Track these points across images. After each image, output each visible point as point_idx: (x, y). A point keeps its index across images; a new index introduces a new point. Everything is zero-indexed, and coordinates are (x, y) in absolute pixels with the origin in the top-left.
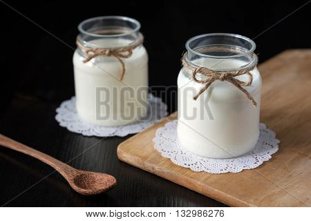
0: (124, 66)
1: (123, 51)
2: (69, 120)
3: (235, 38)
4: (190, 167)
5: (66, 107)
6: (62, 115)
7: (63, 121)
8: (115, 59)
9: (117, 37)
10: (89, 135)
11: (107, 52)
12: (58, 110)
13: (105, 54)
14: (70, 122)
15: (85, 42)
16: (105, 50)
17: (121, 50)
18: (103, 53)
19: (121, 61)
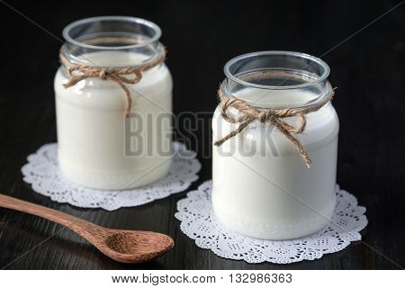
0: (128, 94)
1: (127, 73)
2: (41, 174)
3: (300, 58)
4: (244, 258)
5: (45, 154)
6: (34, 165)
7: (32, 174)
8: (115, 83)
9: (127, 50)
10: (60, 201)
11: (101, 73)
12: (31, 158)
13: (98, 76)
14: (42, 177)
15: (72, 56)
16: (99, 69)
17: (124, 70)
18: (95, 75)
19: (124, 87)
